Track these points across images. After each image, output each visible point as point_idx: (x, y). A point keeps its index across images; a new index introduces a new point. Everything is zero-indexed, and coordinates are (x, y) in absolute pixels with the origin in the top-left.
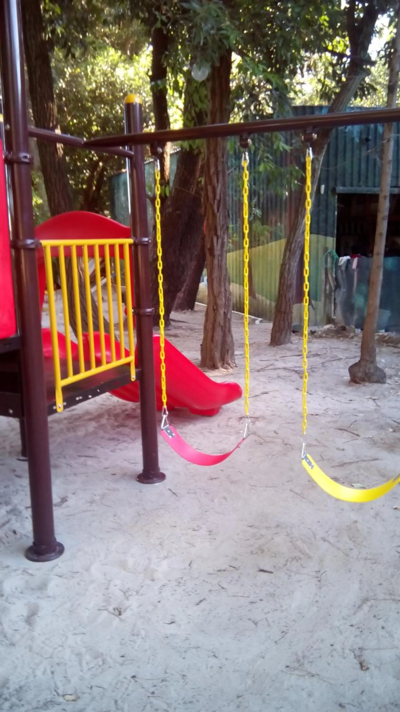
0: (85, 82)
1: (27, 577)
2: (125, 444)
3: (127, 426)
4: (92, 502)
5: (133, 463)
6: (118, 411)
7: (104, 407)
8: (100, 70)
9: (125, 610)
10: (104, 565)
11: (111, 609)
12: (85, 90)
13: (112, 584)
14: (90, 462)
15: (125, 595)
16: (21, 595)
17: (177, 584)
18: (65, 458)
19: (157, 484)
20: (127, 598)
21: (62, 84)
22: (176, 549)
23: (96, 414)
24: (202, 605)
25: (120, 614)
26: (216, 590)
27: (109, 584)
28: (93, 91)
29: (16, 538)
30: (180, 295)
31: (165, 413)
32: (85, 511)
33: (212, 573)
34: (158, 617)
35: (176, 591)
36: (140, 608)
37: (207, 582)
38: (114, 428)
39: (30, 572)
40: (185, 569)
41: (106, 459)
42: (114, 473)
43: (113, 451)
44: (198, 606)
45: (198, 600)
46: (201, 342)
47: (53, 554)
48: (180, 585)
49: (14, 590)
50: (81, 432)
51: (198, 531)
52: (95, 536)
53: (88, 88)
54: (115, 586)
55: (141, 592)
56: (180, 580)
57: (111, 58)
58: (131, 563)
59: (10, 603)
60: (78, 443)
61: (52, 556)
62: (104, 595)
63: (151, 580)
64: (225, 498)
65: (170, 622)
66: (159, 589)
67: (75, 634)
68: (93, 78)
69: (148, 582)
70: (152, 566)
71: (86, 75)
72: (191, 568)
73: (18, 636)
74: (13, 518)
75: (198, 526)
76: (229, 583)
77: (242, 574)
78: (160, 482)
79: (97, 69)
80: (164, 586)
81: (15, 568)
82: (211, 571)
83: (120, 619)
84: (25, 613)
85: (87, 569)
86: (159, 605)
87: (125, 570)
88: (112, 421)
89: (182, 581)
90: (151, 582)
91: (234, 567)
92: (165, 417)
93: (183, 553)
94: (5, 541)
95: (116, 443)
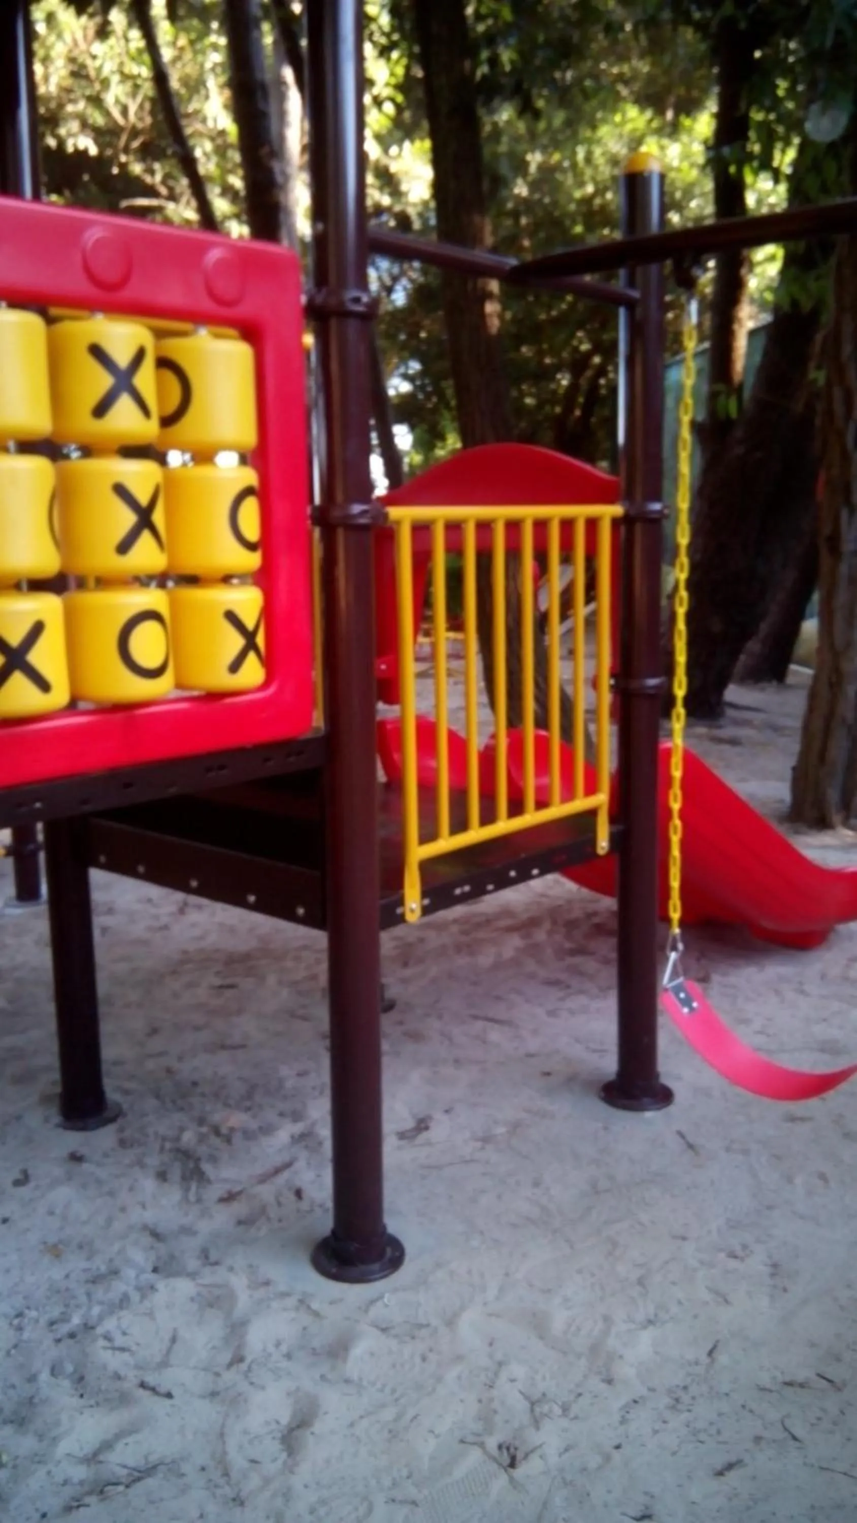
0: (570, 180)
1: (306, 1319)
2: (582, 1000)
3: (592, 954)
4: (486, 1139)
5: (595, 1051)
6: (577, 913)
7: (544, 900)
8: (603, 154)
9: (526, 1456)
10: (490, 1315)
11: (492, 1443)
12: (571, 199)
13: (504, 1376)
14: (495, 1035)
15: (532, 1410)
16: (284, 1364)
17: (672, 1402)
18: (440, 1017)
19: (648, 1114)
20: (536, 1423)
21: (521, 189)
22: (680, 1303)
23: (525, 916)
24: (732, 1477)
25: (513, 1464)
26: (774, 1441)
27: (496, 1374)
28: (587, 201)
29: (298, 1211)
30: (754, 646)
31: (674, 948)
32: (467, 1162)
33: (768, 1386)
34: (609, 1492)
35: (665, 1422)
36: (567, 1455)
37: (751, 1411)
38: (562, 954)
39: (315, 1306)
40: (697, 1363)
41: (535, 1032)
42: (546, 1070)
43: (552, 1013)
44: (722, 1478)
45: (719, 1461)
46: (792, 761)
47: (376, 1266)
48: (679, 1407)
49: (271, 1349)
50: (485, 959)
51: (742, 1259)
52: (482, 1233)
53: (578, 194)
54: (513, 1381)
55: (574, 1410)
56: (680, 1393)
57: (629, 127)
58: (559, 1321)
59: (252, 1384)
60: (475, 984)
61: (373, 1273)
62: (480, 1401)
63: (603, 1381)
64: (823, 1177)
65: (639, 1514)
66: (621, 1409)
67: (393, 1501)
68: (588, 172)
69: (596, 1384)
70: (612, 1342)
71: (574, 165)
72: (713, 1361)
73: (254, 1482)
74: (303, 1156)
75: (745, 1247)
76: (812, 1425)
77: (850, 1404)
78: (659, 1109)
79: (598, 151)
80: (635, 1402)
81: (282, 1288)
82: (765, 1380)
83: (512, 1480)
84: (285, 1417)
85: (451, 1322)
86: (617, 1456)
87: (541, 1338)
88: (558, 937)
89: (686, 1398)
90: (603, 1386)
91: (829, 1381)
92: (673, 956)
93: (696, 1317)
94: (272, 1215)
95: (561, 994)
